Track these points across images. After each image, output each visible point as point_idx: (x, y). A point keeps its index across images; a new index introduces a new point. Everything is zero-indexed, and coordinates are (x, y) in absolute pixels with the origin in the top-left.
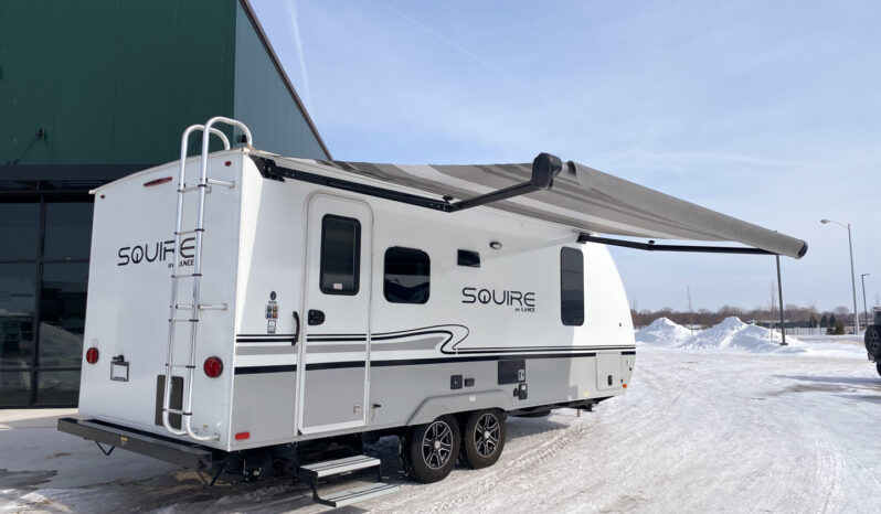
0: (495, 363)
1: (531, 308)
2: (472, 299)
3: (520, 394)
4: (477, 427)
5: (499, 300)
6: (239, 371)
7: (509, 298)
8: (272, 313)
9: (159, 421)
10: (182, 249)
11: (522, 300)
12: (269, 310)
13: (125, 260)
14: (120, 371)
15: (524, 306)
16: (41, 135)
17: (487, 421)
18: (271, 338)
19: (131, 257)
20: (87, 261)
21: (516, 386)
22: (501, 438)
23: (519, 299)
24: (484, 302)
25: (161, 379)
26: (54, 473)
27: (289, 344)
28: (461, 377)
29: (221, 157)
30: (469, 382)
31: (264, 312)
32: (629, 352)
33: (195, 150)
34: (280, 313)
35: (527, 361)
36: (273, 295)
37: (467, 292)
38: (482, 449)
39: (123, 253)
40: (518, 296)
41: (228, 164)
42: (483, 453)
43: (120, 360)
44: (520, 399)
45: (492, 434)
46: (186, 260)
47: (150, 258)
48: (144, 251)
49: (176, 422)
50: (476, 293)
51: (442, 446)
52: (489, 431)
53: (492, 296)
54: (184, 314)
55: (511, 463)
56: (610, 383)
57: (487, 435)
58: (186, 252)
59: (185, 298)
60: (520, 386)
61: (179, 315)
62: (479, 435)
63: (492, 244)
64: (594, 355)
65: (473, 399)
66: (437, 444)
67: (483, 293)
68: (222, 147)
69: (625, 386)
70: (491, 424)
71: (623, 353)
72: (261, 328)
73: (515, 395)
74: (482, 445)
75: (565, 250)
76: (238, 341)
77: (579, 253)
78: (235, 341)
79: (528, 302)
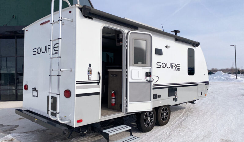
0: (168, 89)
1: (178, 70)
2: (160, 66)
3: (175, 100)
4: (161, 112)
5: (169, 66)
6: (78, 95)
7: (172, 66)
8: (90, 72)
9: (48, 113)
10: (54, 48)
11: (176, 67)
12: (89, 71)
13: (35, 53)
14: (35, 93)
15: (177, 69)
16: (14, 17)
17: (165, 109)
18: (90, 82)
19: (37, 52)
20: (23, 56)
21: (174, 97)
22: (169, 114)
23: (175, 66)
24: (164, 68)
25: (48, 97)
26: (17, 126)
27: (97, 84)
28: (156, 94)
29: (67, 10)
30: (159, 96)
31: (87, 72)
32: (207, 84)
34: (93, 72)
35: (177, 88)
36: (90, 65)
37: (158, 64)
38: (163, 119)
39: (34, 50)
40: (174, 65)
41: (70, 12)
42: (163, 120)
43: (35, 89)
44: (175, 101)
45: (166, 114)
46: (56, 52)
47: (43, 52)
48: (41, 49)
49: (54, 115)
50: (161, 64)
51: (150, 119)
52: (165, 112)
53: (166, 65)
54: (55, 73)
55: (173, 123)
56: (202, 94)
57: (165, 114)
58: (56, 49)
59: (55, 67)
60: (175, 97)
61: (53, 73)
62: (162, 114)
63: (166, 47)
64: (197, 85)
65: (161, 102)
66: (149, 119)
67: (164, 64)
68: (67, 6)
69: (206, 95)
70: (166, 110)
71: (205, 84)
72: (85, 78)
73: (173, 100)
74: (163, 118)
75: (189, 49)
76: (77, 83)
77: (193, 50)
78: (76, 83)
79: (178, 67)
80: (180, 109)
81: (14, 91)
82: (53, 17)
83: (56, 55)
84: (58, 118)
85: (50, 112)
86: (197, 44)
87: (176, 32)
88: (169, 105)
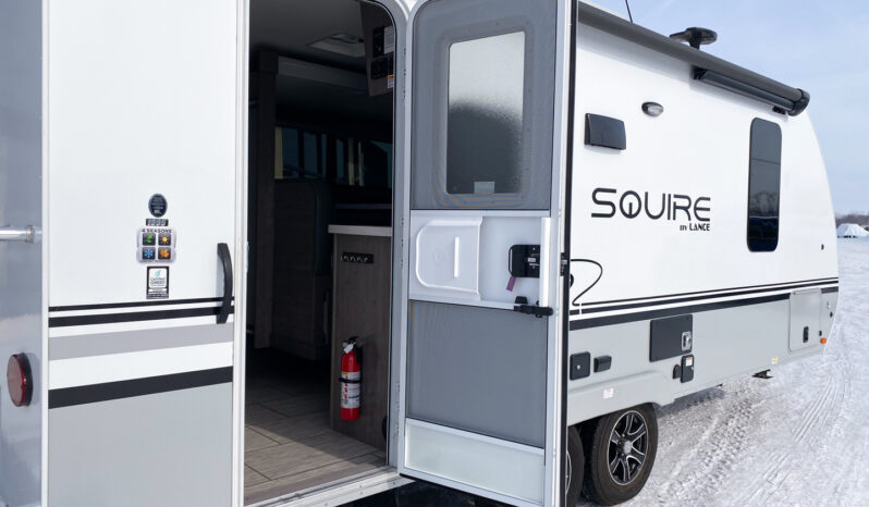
0: (647, 323)
1: (704, 225)
2: (608, 210)
3: (683, 373)
4: (613, 437)
5: (655, 209)
6: (60, 398)
7: (671, 207)
8: (156, 249)
11: (691, 210)
12: (148, 240)
15: (695, 221)
17: (629, 424)
18: (158, 308)
21: (677, 360)
22: (648, 445)
23: (686, 209)
24: (630, 216)
27: (212, 319)
28: (587, 355)
30: (603, 363)
31: (133, 247)
32: (829, 285)
34: (179, 248)
35: (696, 315)
36: (158, 205)
37: (601, 196)
38: (619, 473)
40: (684, 203)
42: (621, 478)
44: (682, 381)
45: (635, 445)
50: (615, 199)
52: (631, 438)
53: (644, 203)
55: (666, 485)
56: (806, 338)
57: (628, 446)
60: (683, 361)
62: (616, 450)
63: (645, 107)
64: (786, 296)
65: (608, 394)
67: (630, 199)
69: (823, 341)
70: (635, 426)
71: (824, 291)
72: (130, 285)
73: (674, 377)
74: (620, 466)
75: (756, 123)
76: (54, 323)
77: (776, 129)
78: (45, 322)
79: (701, 214)
80: (702, 401)
86: (795, 103)
87: (698, 36)
88: (648, 408)
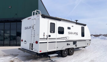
0: (73, 42)
3: (76, 46)
5: (73, 33)
6: (40, 43)
7: (74, 33)
8: (44, 35)
9: (30, 49)
14: (25, 43)
18: (44, 39)
19: (26, 28)
22: (73, 51)
25: (30, 44)
26: (18, 55)
27: (46, 39)
29: (37, 15)
30: (69, 44)
33: (34, 14)
36: (44, 33)
37: (69, 33)
42: (71, 53)
43: (25, 41)
48: (28, 27)
49: (32, 49)
56: (88, 44)
58: (33, 28)
59: (33, 33)
61: (32, 36)
62: (71, 51)
63: (72, 26)
65: (70, 47)
66: (65, 52)
67: (71, 33)
68: (37, 14)
69: (90, 45)
71: (89, 40)
72: (43, 37)
75: (82, 27)
76: (40, 39)
81: (15, 43)
82: (32, 17)
83: (33, 30)
84: (34, 50)
85: (31, 49)
86: (85, 25)
87: (77, 21)
88: (73, 48)
